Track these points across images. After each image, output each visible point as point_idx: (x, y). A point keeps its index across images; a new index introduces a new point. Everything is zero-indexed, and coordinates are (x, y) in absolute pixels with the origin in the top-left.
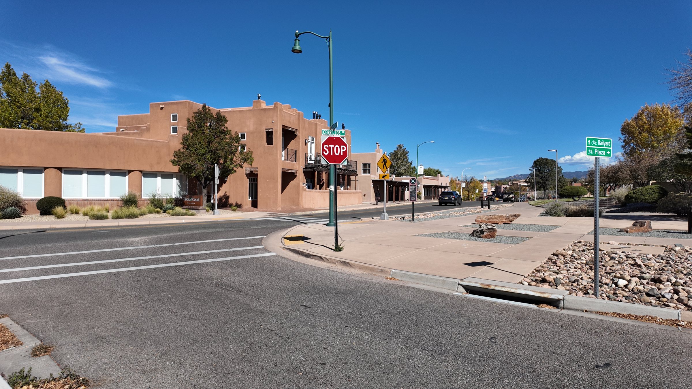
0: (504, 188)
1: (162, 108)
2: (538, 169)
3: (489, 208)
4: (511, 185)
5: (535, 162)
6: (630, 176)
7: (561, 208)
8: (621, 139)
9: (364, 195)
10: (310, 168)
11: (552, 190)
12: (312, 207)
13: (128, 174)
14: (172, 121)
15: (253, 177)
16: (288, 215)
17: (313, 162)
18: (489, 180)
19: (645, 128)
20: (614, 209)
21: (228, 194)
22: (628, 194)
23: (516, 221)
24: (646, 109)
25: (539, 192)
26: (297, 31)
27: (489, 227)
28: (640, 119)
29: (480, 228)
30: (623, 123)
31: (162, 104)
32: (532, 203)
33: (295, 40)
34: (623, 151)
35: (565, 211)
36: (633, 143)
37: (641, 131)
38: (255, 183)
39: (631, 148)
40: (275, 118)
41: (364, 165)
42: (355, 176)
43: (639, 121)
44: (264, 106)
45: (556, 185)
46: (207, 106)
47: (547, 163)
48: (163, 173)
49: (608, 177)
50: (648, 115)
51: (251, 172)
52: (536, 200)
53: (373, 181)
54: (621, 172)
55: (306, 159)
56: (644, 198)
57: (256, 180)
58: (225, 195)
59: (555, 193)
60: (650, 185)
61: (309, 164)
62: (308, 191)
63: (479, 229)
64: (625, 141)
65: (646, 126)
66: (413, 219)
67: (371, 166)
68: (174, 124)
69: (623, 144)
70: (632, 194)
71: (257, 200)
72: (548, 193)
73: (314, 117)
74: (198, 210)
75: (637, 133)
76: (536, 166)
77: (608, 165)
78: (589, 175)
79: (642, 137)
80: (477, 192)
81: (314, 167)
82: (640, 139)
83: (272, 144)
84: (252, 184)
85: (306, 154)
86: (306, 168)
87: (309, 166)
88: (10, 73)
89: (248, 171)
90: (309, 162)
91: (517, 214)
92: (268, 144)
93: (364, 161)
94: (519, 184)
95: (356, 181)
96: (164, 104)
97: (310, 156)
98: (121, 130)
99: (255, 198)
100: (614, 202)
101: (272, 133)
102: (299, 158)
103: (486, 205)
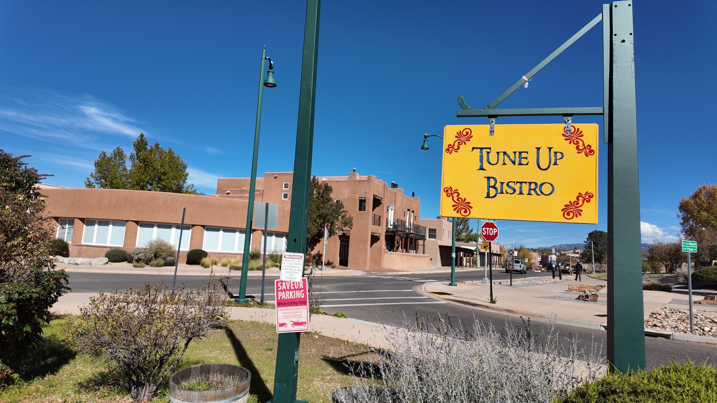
1: (275, 178)
2: (593, 242)
3: (560, 279)
4: (559, 255)
5: (590, 235)
8: (679, 216)
9: (431, 259)
10: (391, 232)
12: (392, 268)
13: (253, 233)
14: (284, 189)
15: (345, 239)
16: (380, 274)
17: (392, 227)
19: (703, 207)
20: (681, 286)
21: (321, 253)
22: (695, 273)
24: (704, 188)
25: (595, 265)
26: (426, 134)
27: (593, 293)
28: (699, 198)
30: (680, 201)
31: (276, 174)
32: (592, 276)
33: (424, 141)
34: (682, 228)
36: (692, 221)
37: (700, 209)
38: (346, 244)
39: (691, 226)
40: (368, 189)
41: (430, 230)
42: (424, 241)
43: (697, 199)
44: (358, 178)
46: (316, 178)
47: (603, 236)
48: (277, 233)
49: (669, 254)
50: (706, 195)
51: (344, 234)
52: (595, 273)
53: (440, 246)
55: (387, 224)
56: (710, 277)
57: (348, 242)
60: (713, 264)
61: (389, 228)
62: (390, 253)
63: (584, 295)
64: (683, 218)
65: (705, 205)
66: (511, 285)
67: (437, 231)
68: (286, 191)
69: (682, 221)
70: (698, 273)
71: (348, 260)
73: (392, 186)
75: (696, 211)
76: (591, 238)
77: (669, 243)
78: (649, 251)
79: (701, 216)
80: (527, 261)
81: (395, 232)
82: (699, 217)
83: (365, 210)
84: (343, 245)
85: (387, 219)
86: (387, 232)
87: (389, 230)
88: (143, 141)
89: (341, 233)
90: (389, 227)
91: (603, 285)
92: (360, 210)
93: (428, 226)
94: (567, 255)
95: (424, 245)
96: (278, 174)
97: (390, 221)
98: (228, 192)
99: (344, 257)
100: (681, 279)
101: (365, 201)
102: (383, 222)
103: (557, 276)
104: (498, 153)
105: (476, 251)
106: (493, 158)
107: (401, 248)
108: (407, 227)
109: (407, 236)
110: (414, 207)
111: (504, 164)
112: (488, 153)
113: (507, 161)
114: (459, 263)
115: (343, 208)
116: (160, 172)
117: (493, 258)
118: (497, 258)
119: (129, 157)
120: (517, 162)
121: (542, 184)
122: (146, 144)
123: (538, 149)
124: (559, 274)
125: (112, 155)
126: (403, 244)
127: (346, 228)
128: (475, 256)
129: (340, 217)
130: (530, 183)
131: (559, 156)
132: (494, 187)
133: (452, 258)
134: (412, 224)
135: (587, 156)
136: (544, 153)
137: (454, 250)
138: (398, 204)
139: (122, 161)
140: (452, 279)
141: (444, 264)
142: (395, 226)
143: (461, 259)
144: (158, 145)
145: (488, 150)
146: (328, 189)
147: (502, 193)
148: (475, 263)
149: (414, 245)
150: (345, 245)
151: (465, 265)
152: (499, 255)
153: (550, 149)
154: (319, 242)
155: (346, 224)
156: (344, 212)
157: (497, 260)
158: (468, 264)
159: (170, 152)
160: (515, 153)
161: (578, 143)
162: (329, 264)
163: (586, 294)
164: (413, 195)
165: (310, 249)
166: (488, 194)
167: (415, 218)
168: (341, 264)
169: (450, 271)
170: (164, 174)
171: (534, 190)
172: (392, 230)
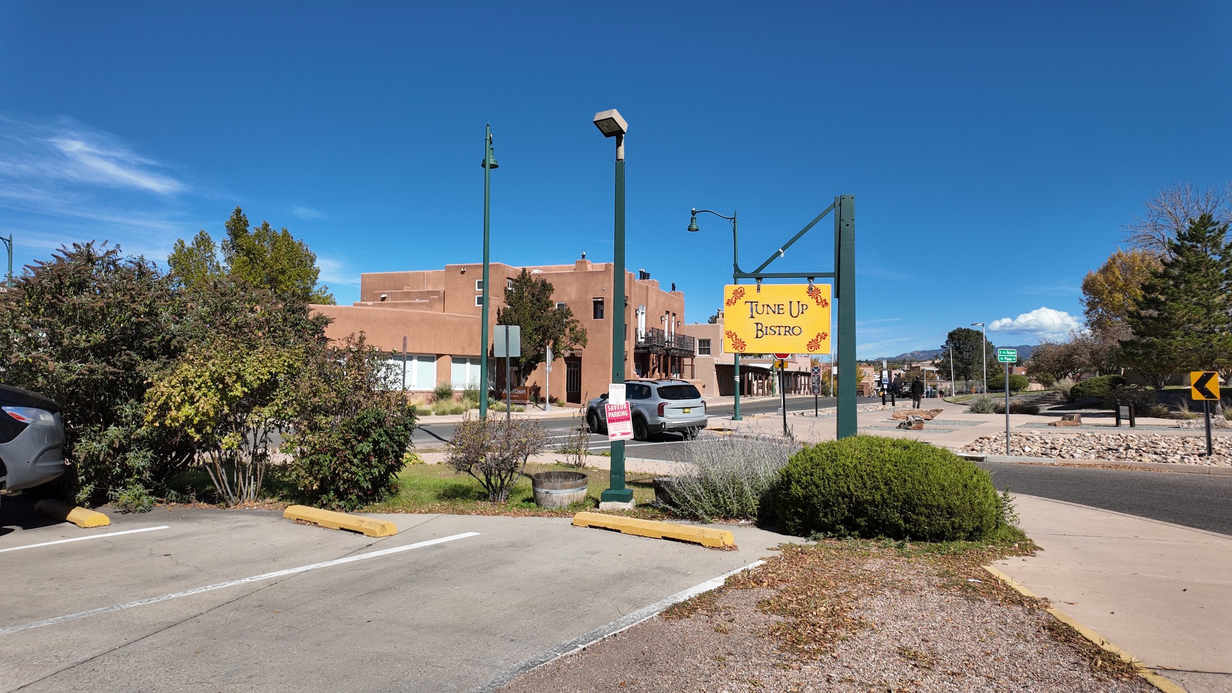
0: (895, 374)
1: (463, 273)
2: (955, 346)
3: (893, 405)
4: (909, 371)
5: (951, 335)
6: (1090, 360)
7: (990, 403)
8: (1082, 301)
9: (704, 387)
10: (643, 348)
11: (978, 379)
13: (437, 359)
14: (477, 289)
15: (574, 364)
17: (643, 340)
18: (867, 360)
19: (1118, 285)
20: (1059, 406)
21: (538, 385)
22: (1074, 386)
23: (938, 417)
24: (1119, 256)
25: (956, 382)
26: (694, 209)
27: (917, 419)
28: (1111, 271)
29: (908, 420)
30: (1085, 277)
31: (464, 267)
32: (948, 399)
33: (692, 218)
34: (1086, 319)
35: (994, 407)
36: (1101, 307)
37: (1113, 290)
38: (578, 369)
39: (1099, 316)
40: (606, 284)
41: (700, 341)
42: (692, 359)
43: (1109, 273)
44: (589, 267)
45: (983, 373)
46: (527, 272)
47: (970, 337)
48: (474, 358)
50: (1122, 266)
51: (572, 355)
52: (954, 395)
53: (717, 366)
54: (1078, 354)
55: (637, 336)
56: (1093, 391)
57: (579, 366)
58: (534, 386)
59: (983, 384)
61: (639, 343)
63: (906, 422)
64: (1088, 304)
65: (1120, 283)
66: (817, 415)
67: (712, 343)
68: (481, 293)
69: (1087, 309)
71: (579, 393)
72: (973, 384)
73: (641, 277)
74: (526, 404)
75: (1106, 292)
76: (953, 341)
79: (1114, 300)
81: (648, 348)
82: (1112, 302)
83: (602, 318)
84: (571, 371)
85: (636, 329)
86: (636, 348)
87: (640, 346)
88: (241, 220)
89: (567, 354)
90: (640, 340)
91: (939, 408)
92: (595, 317)
93: (699, 336)
94: (922, 368)
95: (692, 365)
96: (466, 266)
97: (641, 332)
98: (383, 296)
99: (574, 390)
100: (1059, 397)
101: (602, 303)
102: (630, 334)
103: (889, 401)
104: (763, 306)
105: (772, 371)
106: (760, 309)
107: (659, 372)
108: (666, 339)
109: (668, 354)
110: (675, 307)
111: (768, 313)
112: (756, 305)
113: (770, 311)
114: (746, 389)
115: (572, 316)
116: (276, 270)
117: (799, 379)
118: (807, 379)
119: (220, 246)
120: (776, 312)
121: (794, 328)
122: (246, 224)
123: (791, 302)
124: (891, 399)
125: (192, 244)
126: (662, 366)
127: (578, 346)
128: (771, 378)
129: (567, 331)
130: (786, 327)
131: (805, 307)
132: (761, 330)
133: (734, 382)
134: (673, 334)
135: (823, 307)
136: (795, 305)
137: (738, 370)
138: (652, 305)
139: (209, 254)
140: (735, 413)
141: (723, 393)
142: (648, 339)
143: (750, 383)
144: (268, 226)
145: (756, 304)
146: (546, 288)
147: (767, 334)
148: (771, 388)
149: (677, 367)
150: (574, 371)
151: (755, 393)
152: (808, 375)
153: (799, 302)
154: (535, 368)
155: (576, 340)
156: (573, 322)
157: (807, 383)
158: (760, 391)
159: (286, 234)
160: (775, 305)
161: (817, 298)
162: (553, 401)
163: (908, 421)
164: (674, 288)
165: (523, 380)
166: (757, 335)
167: (677, 324)
168: (570, 399)
169: (733, 403)
170: (283, 272)
171: (788, 331)
172: (644, 345)
